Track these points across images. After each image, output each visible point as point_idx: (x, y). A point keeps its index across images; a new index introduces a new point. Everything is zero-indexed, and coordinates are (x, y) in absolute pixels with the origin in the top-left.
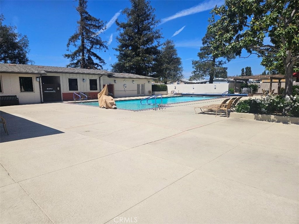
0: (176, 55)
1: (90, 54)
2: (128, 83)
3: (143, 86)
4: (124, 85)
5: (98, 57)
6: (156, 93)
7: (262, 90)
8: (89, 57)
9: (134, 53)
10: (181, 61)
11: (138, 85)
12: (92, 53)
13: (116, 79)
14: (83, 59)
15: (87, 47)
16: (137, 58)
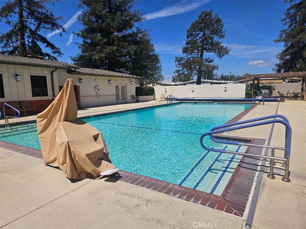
0: (154, 50)
1: (35, 37)
2: (102, 83)
3: (123, 88)
4: (96, 86)
5: (49, 44)
6: (141, 98)
7: (278, 92)
8: (33, 42)
9: (105, 40)
10: (159, 58)
11: (117, 87)
12: (39, 37)
13: (81, 77)
14: (23, 44)
15: (28, 25)
16: (111, 47)
